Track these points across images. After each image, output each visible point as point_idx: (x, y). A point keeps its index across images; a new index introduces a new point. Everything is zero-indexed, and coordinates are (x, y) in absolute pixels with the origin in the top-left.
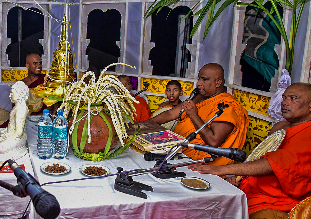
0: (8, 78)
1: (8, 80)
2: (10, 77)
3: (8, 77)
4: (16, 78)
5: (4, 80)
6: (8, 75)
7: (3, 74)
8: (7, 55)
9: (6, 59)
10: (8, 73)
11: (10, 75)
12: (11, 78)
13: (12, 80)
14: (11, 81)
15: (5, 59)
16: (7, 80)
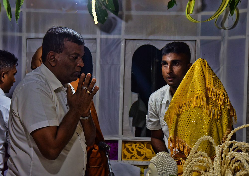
0: (132, 154)
1: (133, 157)
2: (135, 152)
3: (132, 152)
4: (145, 155)
5: (127, 157)
6: (133, 150)
7: (125, 147)
8: (132, 119)
9: (130, 124)
10: (132, 147)
11: (135, 149)
12: (136, 154)
13: (138, 157)
14: (136, 158)
15: (128, 124)
16: (131, 157)
